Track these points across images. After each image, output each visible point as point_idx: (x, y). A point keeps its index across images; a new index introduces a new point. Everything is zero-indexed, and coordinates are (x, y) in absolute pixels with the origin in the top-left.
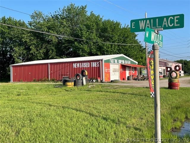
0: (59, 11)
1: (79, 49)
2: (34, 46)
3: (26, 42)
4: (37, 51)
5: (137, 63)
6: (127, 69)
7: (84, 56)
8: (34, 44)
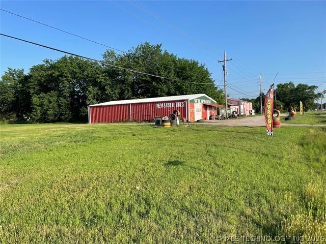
0: (132, 50)
1: (157, 89)
2: (108, 86)
3: (101, 82)
4: (112, 91)
5: (216, 102)
6: (208, 108)
7: (163, 96)
8: (109, 84)
